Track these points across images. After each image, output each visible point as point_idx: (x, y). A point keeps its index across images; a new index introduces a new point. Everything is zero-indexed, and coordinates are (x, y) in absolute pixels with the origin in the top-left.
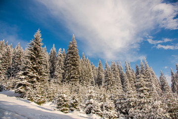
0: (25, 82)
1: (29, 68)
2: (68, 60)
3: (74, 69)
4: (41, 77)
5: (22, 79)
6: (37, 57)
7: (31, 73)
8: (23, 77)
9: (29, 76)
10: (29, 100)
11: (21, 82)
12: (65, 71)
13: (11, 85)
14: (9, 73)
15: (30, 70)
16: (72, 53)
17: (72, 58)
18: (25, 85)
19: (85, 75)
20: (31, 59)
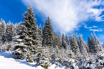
0: (22, 44)
1: (25, 33)
2: (46, 31)
3: (50, 37)
4: (35, 40)
5: (19, 42)
6: (31, 24)
7: (27, 37)
8: (21, 40)
9: (26, 39)
10: (28, 61)
11: (18, 44)
12: (44, 38)
13: (6, 48)
14: (3, 39)
15: (26, 34)
16: (48, 27)
17: (48, 30)
18: (22, 48)
19: (57, 42)
20: (26, 26)
